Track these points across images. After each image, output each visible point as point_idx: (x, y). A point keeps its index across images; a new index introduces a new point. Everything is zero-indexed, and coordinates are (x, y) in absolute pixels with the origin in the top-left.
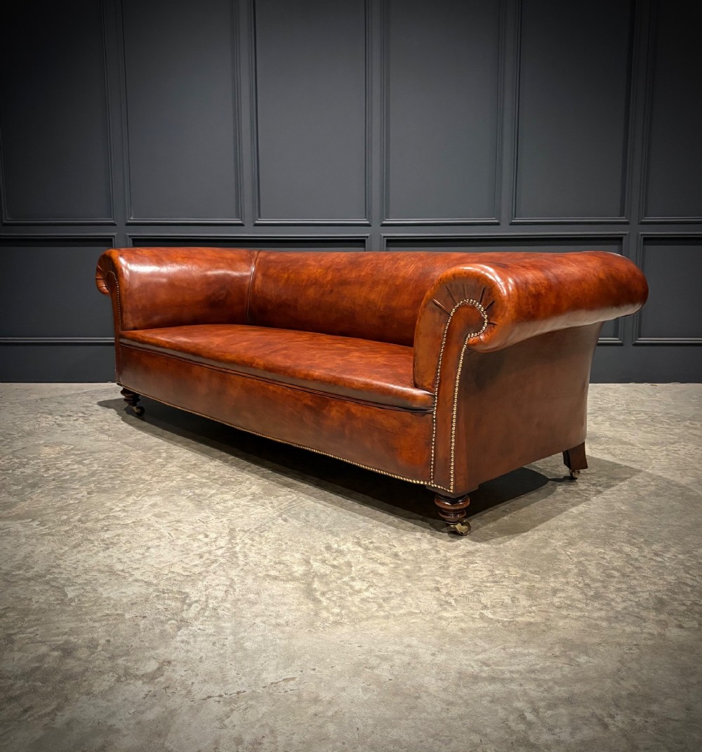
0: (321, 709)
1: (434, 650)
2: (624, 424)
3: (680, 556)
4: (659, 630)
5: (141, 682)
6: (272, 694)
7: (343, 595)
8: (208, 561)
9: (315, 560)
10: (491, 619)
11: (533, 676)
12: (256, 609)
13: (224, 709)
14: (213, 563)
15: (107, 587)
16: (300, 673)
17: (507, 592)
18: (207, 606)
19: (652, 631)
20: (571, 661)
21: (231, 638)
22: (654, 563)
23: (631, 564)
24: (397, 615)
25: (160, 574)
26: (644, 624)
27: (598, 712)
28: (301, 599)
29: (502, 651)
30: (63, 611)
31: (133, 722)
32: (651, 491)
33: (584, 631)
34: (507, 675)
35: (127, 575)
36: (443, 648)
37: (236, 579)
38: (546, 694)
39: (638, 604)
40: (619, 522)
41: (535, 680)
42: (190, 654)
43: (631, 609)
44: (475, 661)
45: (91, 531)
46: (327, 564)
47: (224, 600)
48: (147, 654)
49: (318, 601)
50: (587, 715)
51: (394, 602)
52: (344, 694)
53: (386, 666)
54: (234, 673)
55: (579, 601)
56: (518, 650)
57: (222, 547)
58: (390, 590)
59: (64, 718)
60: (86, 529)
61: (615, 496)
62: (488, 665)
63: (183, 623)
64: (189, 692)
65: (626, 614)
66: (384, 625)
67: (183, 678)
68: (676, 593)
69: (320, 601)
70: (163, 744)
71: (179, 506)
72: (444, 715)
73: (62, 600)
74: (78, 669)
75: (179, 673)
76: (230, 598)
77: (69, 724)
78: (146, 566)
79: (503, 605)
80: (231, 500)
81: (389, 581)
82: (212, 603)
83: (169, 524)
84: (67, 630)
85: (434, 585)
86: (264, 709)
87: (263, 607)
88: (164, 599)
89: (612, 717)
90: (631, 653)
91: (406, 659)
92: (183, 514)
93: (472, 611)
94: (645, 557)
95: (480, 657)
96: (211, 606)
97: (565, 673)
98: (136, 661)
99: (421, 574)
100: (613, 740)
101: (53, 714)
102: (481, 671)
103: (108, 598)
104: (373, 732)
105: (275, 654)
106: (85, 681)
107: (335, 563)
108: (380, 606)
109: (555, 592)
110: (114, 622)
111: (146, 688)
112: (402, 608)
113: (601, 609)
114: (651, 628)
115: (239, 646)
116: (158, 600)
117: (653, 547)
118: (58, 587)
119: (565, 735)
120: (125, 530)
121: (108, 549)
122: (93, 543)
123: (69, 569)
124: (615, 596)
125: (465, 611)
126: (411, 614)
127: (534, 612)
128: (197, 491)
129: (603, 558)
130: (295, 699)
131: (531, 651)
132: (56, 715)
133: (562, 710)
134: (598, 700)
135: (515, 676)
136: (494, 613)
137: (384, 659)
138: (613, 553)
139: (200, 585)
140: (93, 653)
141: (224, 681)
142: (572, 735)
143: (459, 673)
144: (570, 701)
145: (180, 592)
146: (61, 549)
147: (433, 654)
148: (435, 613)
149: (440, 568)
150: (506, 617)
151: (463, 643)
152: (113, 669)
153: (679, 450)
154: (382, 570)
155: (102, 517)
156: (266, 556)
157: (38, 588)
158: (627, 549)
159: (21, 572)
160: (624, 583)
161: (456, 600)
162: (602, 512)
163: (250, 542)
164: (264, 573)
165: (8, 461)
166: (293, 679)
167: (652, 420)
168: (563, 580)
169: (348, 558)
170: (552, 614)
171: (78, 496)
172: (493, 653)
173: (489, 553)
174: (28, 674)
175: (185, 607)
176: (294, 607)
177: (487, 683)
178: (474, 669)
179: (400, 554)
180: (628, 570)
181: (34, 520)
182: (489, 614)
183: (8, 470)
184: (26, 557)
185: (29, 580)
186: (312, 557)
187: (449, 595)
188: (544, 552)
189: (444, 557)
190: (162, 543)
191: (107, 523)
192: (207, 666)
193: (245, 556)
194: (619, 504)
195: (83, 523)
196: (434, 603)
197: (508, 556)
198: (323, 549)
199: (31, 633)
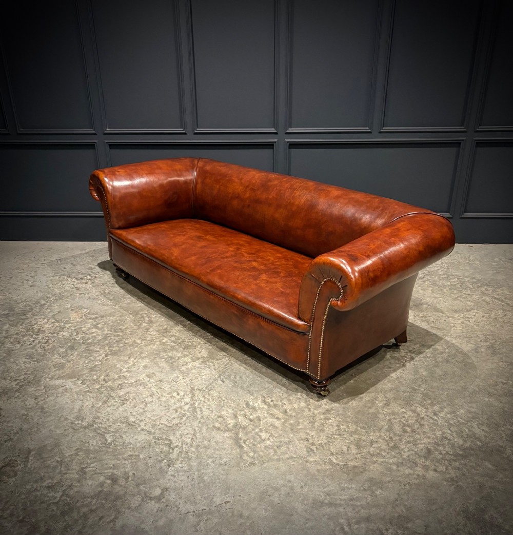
0: (243, 521)
1: (302, 484)
2: (441, 290)
3: (449, 416)
4: (423, 472)
5: (153, 502)
6: (219, 511)
7: (256, 443)
8: (180, 415)
9: (240, 415)
10: (335, 463)
11: (351, 503)
12: (210, 452)
13: (196, 520)
14: (183, 416)
15: (127, 435)
16: (233, 498)
17: (345, 442)
18: (182, 450)
19: (419, 473)
20: (373, 494)
21: (196, 473)
22: (432, 422)
23: (419, 422)
24: (284, 458)
25: (155, 425)
26: (416, 468)
27: (381, 527)
28: (233, 446)
29: (338, 486)
30: (107, 452)
31: (153, 527)
32: (444, 359)
33: (383, 473)
34: (338, 502)
35: (137, 426)
36: (307, 483)
37: (197, 429)
38: (356, 515)
39: (416, 453)
40: (419, 386)
41: (352, 505)
42: (176, 484)
43: (411, 457)
44: (323, 492)
45: (112, 389)
46: (247, 419)
47: (191, 446)
48: (156, 483)
49: (241, 447)
50: (375, 528)
51: (283, 449)
52: (255, 512)
53: (276, 494)
54: (199, 497)
55: (384, 450)
56: (347, 485)
57: (187, 404)
58: (281, 439)
59: (120, 523)
60: (109, 387)
61: (421, 362)
62: (329, 495)
63: (171, 463)
64: (178, 509)
65: (409, 460)
66: (277, 466)
67: (174, 500)
68: (438, 445)
69: (243, 448)
71: (160, 367)
72: (304, 526)
73: (105, 444)
74: (121, 493)
75: (172, 497)
76: (194, 444)
77: (123, 527)
78: (146, 419)
79: (343, 453)
80: (190, 363)
81: (280, 432)
82: (185, 448)
83: (156, 384)
84: (111, 465)
85: (306, 437)
86: (216, 520)
87: (213, 451)
88: (159, 444)
89: (387, 530)
90: (405, 489)
91: (287, 490)
92: (163, 374)
93: (324, 457)
94: (428, 416)
95: (326, 489)
96: (184, 450)
97: (368, 501)
98: (150, 488)
99: (299, 427)
101: (114, 520)
102: (326, 499)
103: (129, 443)
105: (220, 485)
106: (126, 500)
107: (251, 417)
108: (275, 452)
109: (372, 442)
110: (135, 461)
111: (157, 506)
112: (287, 454)
113: (395, 457)
114: (420, 471)
115: (201, 478)
116: (156, 445)
117: (434, 408)
118: (101, 434)
120: (131, 388)
121: (124, 404)
122: (114, 399)
123: (105, 420)
124: (404, 447)
125: (321, 457)
126: (292, 458)
127: (358, 458)
128: (170, 354)
129: (404, 417)
130: (231, 514)
131: (354, 486)
132: (115, 521)
133: (363, 526)
134: (382, 519)
135: (342, 502)
136: (336, 459)
137: (276, 489)
138: (410, 413)
139: (178, 433)
140: (127, 482)
141: (195, 502)
143: (314, 500)
144: (368, 519)
145: (167, 439)
146: (98, 404)
147: (302, 487)
148: (305, 458)
149: (310, 422)
150: (343, 461)
151: (318, 480)
152: (139, 493)
153: (471, 318)
154: (277, 423)
155: (116, 376)
156: (212, 411)
157: (91, 435)
158: (419, 410)
159: (79, 422)
160: (412, 436)
161: (317, 448)
162: (410, 376)
163: (203, 399)
164: (212, 425)
165: (52, 325)
166: (229, 502)
167: (461, 286)
168: (378, 434)
169: (259, 413)
170: (368, 460)
171: (100, 358)
172: (333, 488)
173: (339, 411)
174: (97, 495)
175: (171, 450)
176: (229, 452)
177: (327, 507)
178: (322, 497)
179: (288, 411)
180: (416, 426)
181: (78, 379)
182: (333, 459)
183: (54, 333)
184: (80, 410)
185: (85, 428)
186: (239, 412)
187: (313, 444)
188: (370, 411)
189: (313, 413)
190: (153, 400)
191: (120, 382)
192: (186, 492)
193: (201, 411)
194: (422, 370)
195: (106, 382)
196: (305, 450)
197: (349, 414)
198: (245, 406)
199: (93, 467)
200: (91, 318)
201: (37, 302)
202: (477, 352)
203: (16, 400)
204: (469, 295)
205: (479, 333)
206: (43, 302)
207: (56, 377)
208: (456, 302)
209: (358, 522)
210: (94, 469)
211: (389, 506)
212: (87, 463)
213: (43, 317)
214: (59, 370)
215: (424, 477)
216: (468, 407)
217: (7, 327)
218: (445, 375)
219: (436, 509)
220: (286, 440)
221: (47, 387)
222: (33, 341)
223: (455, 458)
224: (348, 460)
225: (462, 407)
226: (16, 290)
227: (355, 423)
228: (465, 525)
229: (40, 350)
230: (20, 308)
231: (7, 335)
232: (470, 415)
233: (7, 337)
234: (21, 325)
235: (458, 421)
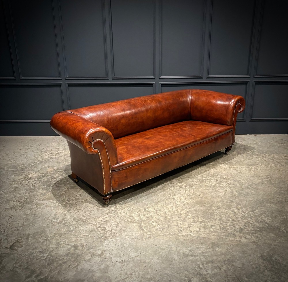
0: (146, 265)
1: (176, 246)
3: (250, 213)
4: (239, 239)
5: (98, 257)
6: (133, 260)
7: (150, 228)
8: (109, 216)
9: (142, 215)
10: (193, 236)
11: (203, 254)
12: (126, 233)
13: (121, 265)
14: (111, 216)
15: (82, 226)
16: (140, 254)
17: (198, 226)
20: (214, 250)
21: (120, 243)
22: (242, 216)
23: (235, 216)
24: (166, 235)
25: (96, 221)
26: (235, 237)
27: (219, 265)
28: (139, 229)
29: (195, 247)
30: (71, 234)
31: (98, 269)
32: (246, 187)
33: (218, 240)
34: (196, 254)
35: (87, 221)
36: (179, 246)
37: (119, 222)
38: (206, 260)
39: (235, 230)
40: (234, 199)
41: (204, 255)
42: (109, 248)
43: (232, 232)
44: (188, 250)
45: (72, 204)
46: (145, 216)
47: (116, 230)
48: (98, 248)
50: (216, 266)
51: (165, 230)
52: (152, 260)
53: (163, 252)
54: (122, 254)
55: (218, 229)
56: (200, 246)
57: (113, 210)
58: (164, 226)
59: (80, 268)
60: (70, 203)
61: (234, 189)
62: (191, 251)
63: (106, 238)
64: (111, 260)
65: (231, 234)
66: (162, 238)
67: (109, 256)
68: (246, 226)
69: (144, 230)
70: (107, 275)
72: (179, 266)
73: (70, 230)
74: (80, 253)
75: (108, 254)
76: (118, 229)
77: (82, 269)
78: (91, 218)
79: (197, 231)
81: (164, 223)
82: (113, 231)
83: (95, 201)
84: (74, 240)
85: (177, 224)
86: (132, 265)
87: (128, 232)
88: (99, 230)
89: (222, 266)
90: (230, 247)
91: (169, 249)
93: (187, 233)
94: (240, 213)
95: (189, 248)
97: (212, 253)
98: (95, 251)
99: (173, 220)
100: (222, 273)
101: (77, 267)
102: (189, 253)
103: (83, 229)
104: (160, 271)
105: (133, 248)
106: (83, 257)
107: (147, 216)
108: (161, 232)
109: (212, 226)
110: (87, 238)
112: (167, 232)
113: (224, 232)
114: (237, 238)
115: (122, 245)
116: (97, 230)
117: (243, 209)
118: (67, 226)
119: (210, 272)
120: (82, 204)
121: (79, 211)
122: (74, 209)
123: (69, 219)
124: (229, 227)
126: (170, 234)
127: (205, 233)
129: (227, 214)
130: (139, 262)
131: (203, 246)
133: (210, 265)
134: (219, 261)
135: (198, 254)
136: (194, 234)
137: (163, 249)
138: (231, 212)
139: (109, 225)
140: (83, 248)
141: (120, 257)
142: (211, 272)
143: (183, 254)
144: (212, 262)
145: (103, 227)
146: (65, 211)
147: (176, 248)
148: (177, 234)
149: (179, 218)
150: (197, 235)
151: (184, 244)
152: (90, 253)
153: (258, 168)
154: (161, 218)
155: (74, 199)
156: (127, 214)
157: (62, 226)
158: (235, 210)
159: (55, 220)
160: (232, 223)
161: (183, 229)
162: (229, 195)
163: (121, 208)
164: (127, 220)
165: (38, 175)
166: (138, 256)
167: (252, 154)
168: (215, 222)
169: (151, 214)
170: (210, 234)
171: (65, 190)
172: (193, 247)
173: (193, 212)
174: (67, 255)
175: (106, 233)
176: (137, 232)
177: (190, 257)
178: (187, 252)
179: (167, 212)
180: (234, 218)
181: (53, 200)
182: (192, 234)
183: (39, 179)
184: (55, 215)
185: (58, 223)
186: (141, 214)
187: (181, 227)
188: (210, 211)
189: (180, 213)
190: (95, 209)
191: (76, 201)
192: (114, 252)
193: (121, 214)
194: (235, 192)
195: (69, 201)
196: (177, 230)
197: (199, 213)
198: (144, 211)
199: (64, 241)
200: (58, 172)
201: (29, 164)
202: (263, 184)
203: (20, 211)
204: (257, 157)
205: (263, 175)
206: (32, 164)
207: (41, 199)
208: (250, 161)
209: (207, 263)
210: (64, 242)
211: (223, 255)
212: (60, 240)
213: (33, 171)
214: (43, 196)
215: (240, 241)
216: (260, 208)
217: (13, 177)
218: (247, 194)
219: (247, 256)
220: (167, 226)
221: (37, 205)
222: (28, 183)
223: (255, 232)
224: (200, 235)
225: (257, 208)
226: (18, 159)
227: (202, 217)
228: (263, 263)
229: (32, 187)
230: (20, 168)
231: (14, 180)
232: (261, 212)
233: (13, 181)
234: (21, 175)
235: (256, 215)
